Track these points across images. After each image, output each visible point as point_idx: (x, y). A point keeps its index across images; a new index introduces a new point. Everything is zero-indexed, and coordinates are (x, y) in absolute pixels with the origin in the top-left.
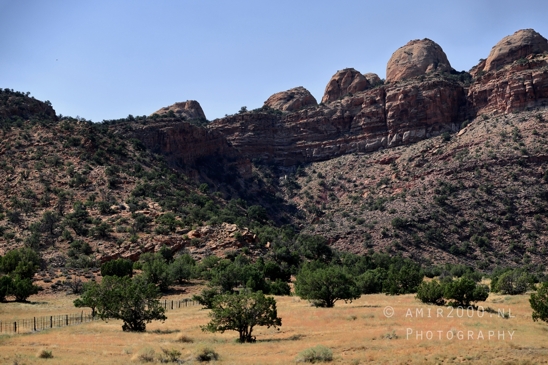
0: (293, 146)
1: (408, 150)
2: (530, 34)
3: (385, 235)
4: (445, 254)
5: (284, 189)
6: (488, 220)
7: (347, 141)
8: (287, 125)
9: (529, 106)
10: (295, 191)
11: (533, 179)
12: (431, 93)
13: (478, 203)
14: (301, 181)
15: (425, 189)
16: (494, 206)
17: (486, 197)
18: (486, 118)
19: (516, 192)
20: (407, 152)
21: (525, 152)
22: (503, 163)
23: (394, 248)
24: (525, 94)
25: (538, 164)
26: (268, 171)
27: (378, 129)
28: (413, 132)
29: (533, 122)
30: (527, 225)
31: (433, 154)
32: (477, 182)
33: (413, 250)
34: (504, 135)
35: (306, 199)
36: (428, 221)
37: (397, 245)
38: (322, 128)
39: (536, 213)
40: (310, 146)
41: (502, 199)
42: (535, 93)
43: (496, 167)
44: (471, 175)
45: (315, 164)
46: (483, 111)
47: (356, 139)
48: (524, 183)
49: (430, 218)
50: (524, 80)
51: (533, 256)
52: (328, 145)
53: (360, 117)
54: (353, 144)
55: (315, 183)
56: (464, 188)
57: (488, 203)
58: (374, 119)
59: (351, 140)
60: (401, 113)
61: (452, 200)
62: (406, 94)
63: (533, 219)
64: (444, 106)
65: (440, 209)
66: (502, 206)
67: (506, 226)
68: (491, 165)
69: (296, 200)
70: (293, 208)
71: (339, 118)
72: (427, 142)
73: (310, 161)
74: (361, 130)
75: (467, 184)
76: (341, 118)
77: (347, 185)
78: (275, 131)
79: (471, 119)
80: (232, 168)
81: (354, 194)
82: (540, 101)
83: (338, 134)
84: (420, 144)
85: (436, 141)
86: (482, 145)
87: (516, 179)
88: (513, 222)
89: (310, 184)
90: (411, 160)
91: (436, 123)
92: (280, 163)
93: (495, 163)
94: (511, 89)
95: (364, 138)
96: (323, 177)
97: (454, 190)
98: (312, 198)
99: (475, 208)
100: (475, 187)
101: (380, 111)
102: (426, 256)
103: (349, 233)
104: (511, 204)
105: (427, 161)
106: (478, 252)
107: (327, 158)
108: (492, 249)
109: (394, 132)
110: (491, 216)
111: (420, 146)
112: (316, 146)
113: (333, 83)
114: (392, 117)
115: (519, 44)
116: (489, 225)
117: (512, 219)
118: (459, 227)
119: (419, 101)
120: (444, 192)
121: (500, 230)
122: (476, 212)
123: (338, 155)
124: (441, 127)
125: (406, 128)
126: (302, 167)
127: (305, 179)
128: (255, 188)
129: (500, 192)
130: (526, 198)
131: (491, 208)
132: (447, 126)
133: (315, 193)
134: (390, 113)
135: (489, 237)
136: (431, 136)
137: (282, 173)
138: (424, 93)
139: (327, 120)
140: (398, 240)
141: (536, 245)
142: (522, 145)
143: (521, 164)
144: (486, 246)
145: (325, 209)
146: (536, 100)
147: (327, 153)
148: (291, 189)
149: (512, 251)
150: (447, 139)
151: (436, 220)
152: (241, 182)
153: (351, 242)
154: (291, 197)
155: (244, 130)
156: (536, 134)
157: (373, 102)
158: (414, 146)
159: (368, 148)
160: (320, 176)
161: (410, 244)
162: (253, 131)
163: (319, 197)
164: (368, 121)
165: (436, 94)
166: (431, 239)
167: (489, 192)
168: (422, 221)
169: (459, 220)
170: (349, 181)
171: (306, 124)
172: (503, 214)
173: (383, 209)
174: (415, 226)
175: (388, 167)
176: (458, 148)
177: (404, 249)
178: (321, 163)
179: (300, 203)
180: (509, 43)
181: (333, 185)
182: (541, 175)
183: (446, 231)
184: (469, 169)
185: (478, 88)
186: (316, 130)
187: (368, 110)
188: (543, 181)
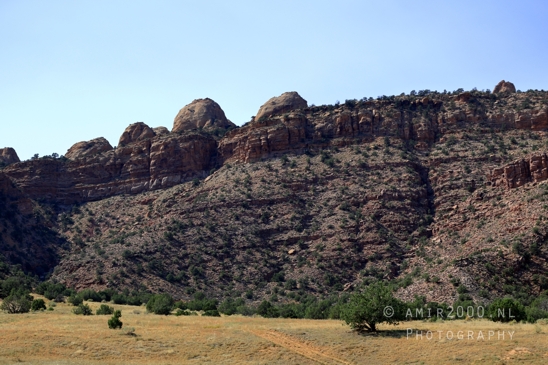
0: (72, 188)
1: (165, 192)
2: (292, 96)
3: (115, 265)
4: (161, 281)
5: (60, 224)
6: (206, 253)
7: (117, 185)
8: (69, 170)
9: (264, 157)
10: (68, 226)
11: (252, 219)
12: (186, 145)
13: (201, 239)
14: (75, 217)
15: (160, 226)
16: (215, 241)
17: (209, 233)
18: (229, 167)
19: (236, 229)
20: (164, 194)
21: (249, 196)
22: (229, 205)
23: (119, 276)
24: (260, 147)
25: (259, 207)
26: (49, 209)
27: (143, 174)
28: (171, 178)
29: (263, 171)
30: (239, 258)
31: (183, 197)
32: (205, 221)
33: (134, 277)
34: (237, 182)
35: (76, 233)
36: (154, 253)
37: (122, 274)
38: (97, 173)
39: (249, 247)
40: (87, 189)
41: (222, 236)
42: (269, 146)
43: (223, 209)
44: (201, 215)
45: (89, 204)
46: (229, 161)
47: (124, 183)
48: (243, 223)
49: (157, 251)
50: (261, 135)
51: (237, 284)
52: (100, 187)
53: (129, 164)
54: (121, 187)
55: (85, 220)
56: (193, 226)
57: (210, 238)
58: (140, 166)
59: (121, 183)
60: (162, 161)
61: (180, 236)
62: (166, 145)
63: (245, 253)
64: (197, 156)
65: (168, 243)
66: (221, 241)
67: (221, 258)
68: (219, 207)
69: (68, 233)
70: (64, 240)
71: (112, 165)
72: (180, 187)
73: (85, 201)
74: (129, 175)
75: (196, 222)
76: (113, 164)
77: (111, 222)
78: (59, 175)
79: (218, 167)
80: (14, 206)
81: (114, 230)
82: (273, 153)
83: (110, 178)
84: (175, 188)
85: (187, 186)
86: (219, 190)
87: (237, 219)
88: (227, 255)
89: (81, 221)
90: (164, 201)
91: (190, 170)
92: (61, 202)
93: (223, 205)
94: (250, 142)
95: (130, 182)
96: (93, 215)
97: (183, 228)
98: (80, 232)
99: (198, 243)
100: (202, 225)
101: (145, 159)
102: (145, 282)
103: (88, 262)
104: (229, 240)
105: (176, 202)
106: (191, 280)
107: (100, 199)
108: (204, 277)
109: (155, 177)
110: (210, 250)
111: (174, 189)
112: (91, 188)
113: (125, 134)
114: (154, 164)
115: (282, 104)
116: (205, 257)
117: (227, 252)
118: (181, 258)
119: (177, 151)
120: (175, 229)
121: (215, 261)
122: (198, 246)
123: (109, 196)
124: (193, 174)
125: (164, 174)
126: (78, 205)
127: (79, 216)
128: (32, 222)
129: (222, 229)
130: (242, 235)
131: (212, 243)
132: (199, 173)
133: (84, 228)
134: (152, 162)
135: (204, 268)
136: (185, 181)
137: (60, 210)
138: (181, 145)
139: (102, 166)
140: (124, 269)
141: (243, 274)
142: (250, 190)
143: (245, 206)
144: (199, 275)
145: (88, 241)
146: (269, 152)
147: (100, 194)
148: (66, 224)
149: (221, 279)
150: (196, 184)
151: (162, 253)
152: (19, 218)
153: (88, 270)
154: (65, 231)
155: (32, 174)
156: (263, 181)
157: (140, 152)
158: (170, 190)
159: (134, 190)
160: (91, 214)
161: (134, 272)
162: (40, 174)
163: (87, 231)
164: (135, 167)
165: (190, 146)
166: (153, 268)
167: (213, 229)
168: (149, 253)
169: (182, 252)
170: (114, 218)
171: (84, 169)
172: (221, 248)
173: (122, 243)
174: (141, 257)
175: (146, 207)
176: (202, 191)
177: (127, 277)
178: (94, 203)
179: (70, 236)
180: (274, 103)
181: (100, 221)
182: (260, 216)
183: (168, 261)
184: (200, 210)
185: (226, 141)
186: (92, 175)
187: (135, 159)
188: (260, 221)
